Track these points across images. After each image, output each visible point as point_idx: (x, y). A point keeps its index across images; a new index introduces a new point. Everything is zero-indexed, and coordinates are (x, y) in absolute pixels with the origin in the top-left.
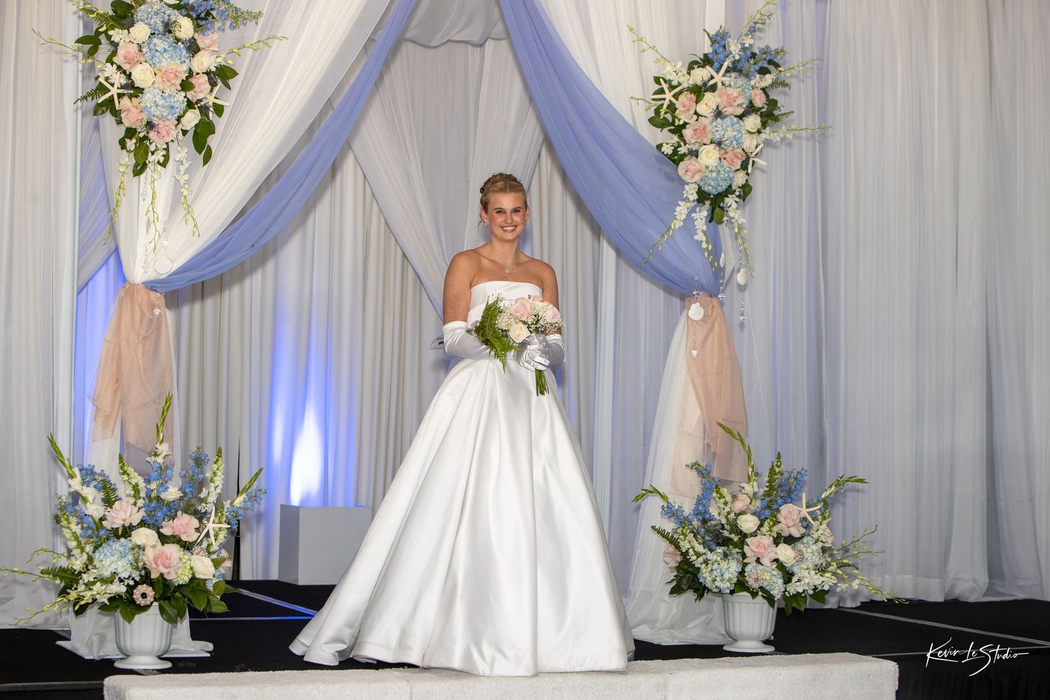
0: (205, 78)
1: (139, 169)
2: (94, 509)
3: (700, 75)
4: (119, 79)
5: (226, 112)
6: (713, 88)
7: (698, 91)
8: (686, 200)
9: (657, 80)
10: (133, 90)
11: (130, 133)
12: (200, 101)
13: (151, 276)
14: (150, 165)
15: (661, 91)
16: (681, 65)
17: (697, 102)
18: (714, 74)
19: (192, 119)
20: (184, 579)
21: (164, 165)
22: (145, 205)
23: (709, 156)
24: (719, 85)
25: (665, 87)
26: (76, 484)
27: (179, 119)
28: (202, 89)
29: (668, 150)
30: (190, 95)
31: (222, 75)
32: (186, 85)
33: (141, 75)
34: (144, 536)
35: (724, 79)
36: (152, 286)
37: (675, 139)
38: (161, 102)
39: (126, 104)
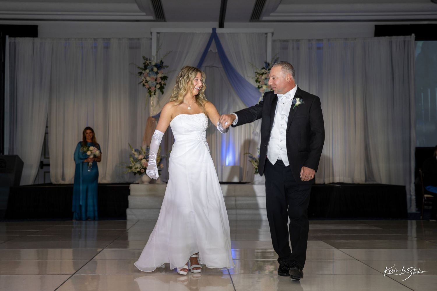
0: (160, 79)
1: (151, 96)
2: (136, 156)
3: (263, 71)
4: (145, 80)
5: (167, 85)
6: (266, 73)
7: (263, 74)
8: (262, 96)
9: (255, 72)
10: (147, 81)
11: (149, 89)
12: (160, 83)
13: (153, 115)
14: (152, 95)
15: (256, 75)
16: (260, 69)
17: (262, 77)
19: (158, 86)
21: (155, 94)
22: (151, 102)
23: (264, 87)
24: (267, 73)
25: (256, 74)
26: (133, 152)
27: (155, 87)
29: (257, 87)
30: (157, 82)
31: (164, 78)
32: (156, 80)
33: (148, 79)
36: (153, 117)
37: (259, 84)
38: (151, 83)
39: (146, 84)
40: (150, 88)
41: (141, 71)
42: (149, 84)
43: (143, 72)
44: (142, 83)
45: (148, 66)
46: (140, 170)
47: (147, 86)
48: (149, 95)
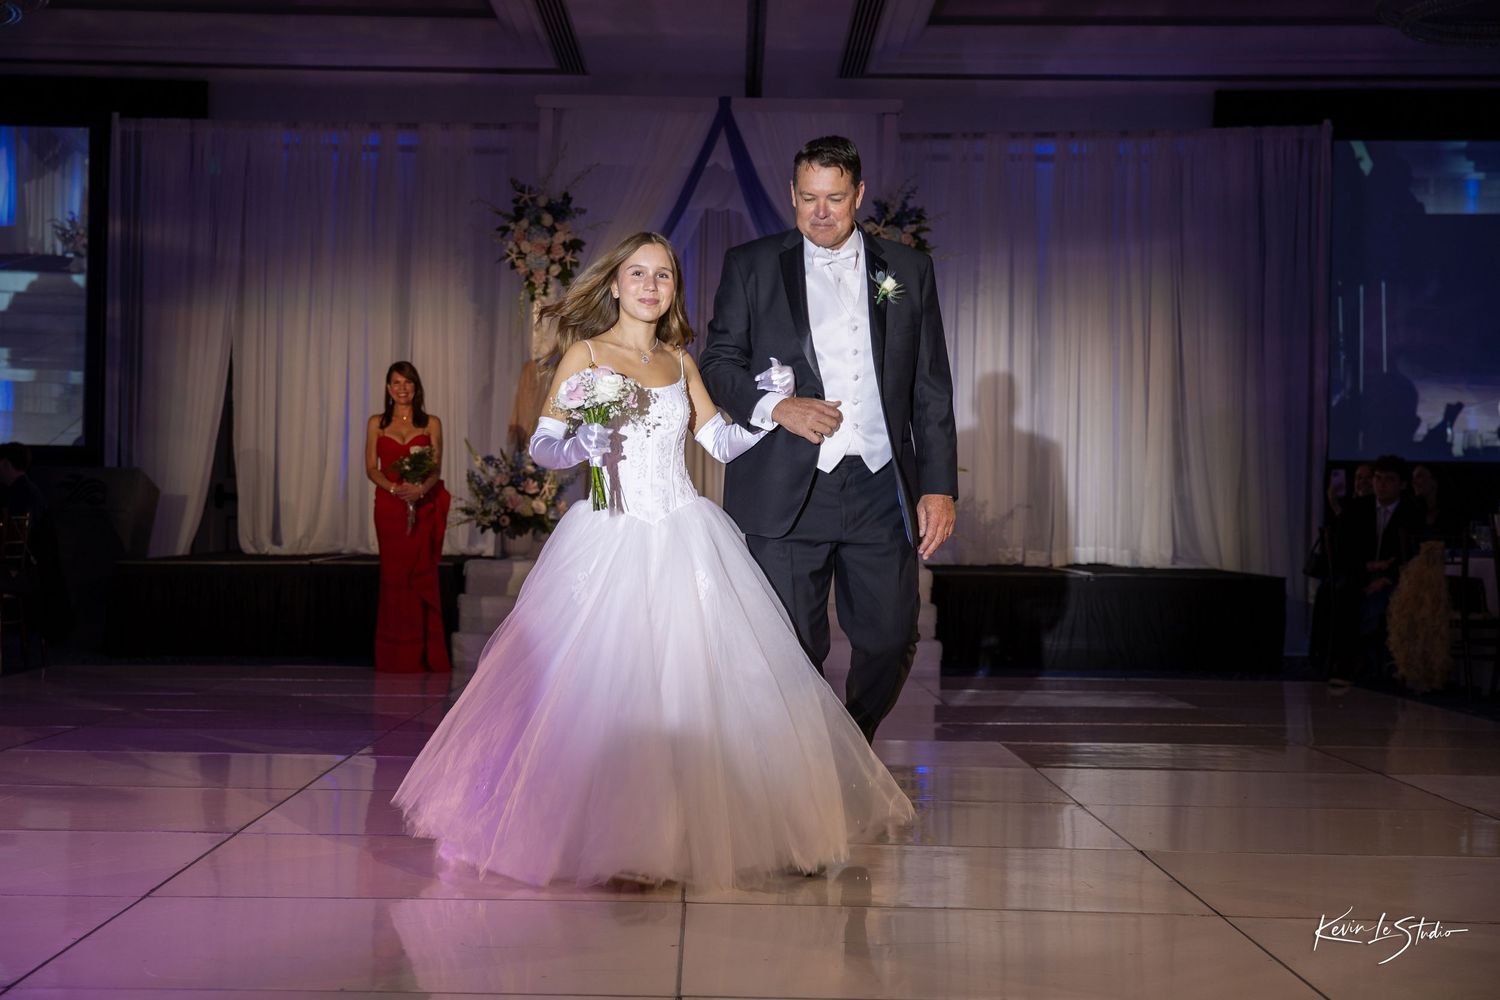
0: (561, 247)
1: (533, 299)
4: (515, 250)
10: (522, 255)
11: (527, 279)
12: (561, 259)
14: (536, 296)
18: (876, 226)
19: (555, 269)
20: (529, 513)
21: (545, 293)
27: (547, 271)
28: (559, 253)
30: (552, 256)
31: (574, 246)
32: (549, 251)
33: (525, 247)
34: (510, 491)
35: (885, 229)
38: (533, 260)
39: (519, 263)
40: (531, 274)
41: (506, 223)
42: (528, 263)
43: (512, 226)
44: (508, 260)
45: (528, 210)
46: (499, 517)
47: (522, 270)
48: (529, 296)
